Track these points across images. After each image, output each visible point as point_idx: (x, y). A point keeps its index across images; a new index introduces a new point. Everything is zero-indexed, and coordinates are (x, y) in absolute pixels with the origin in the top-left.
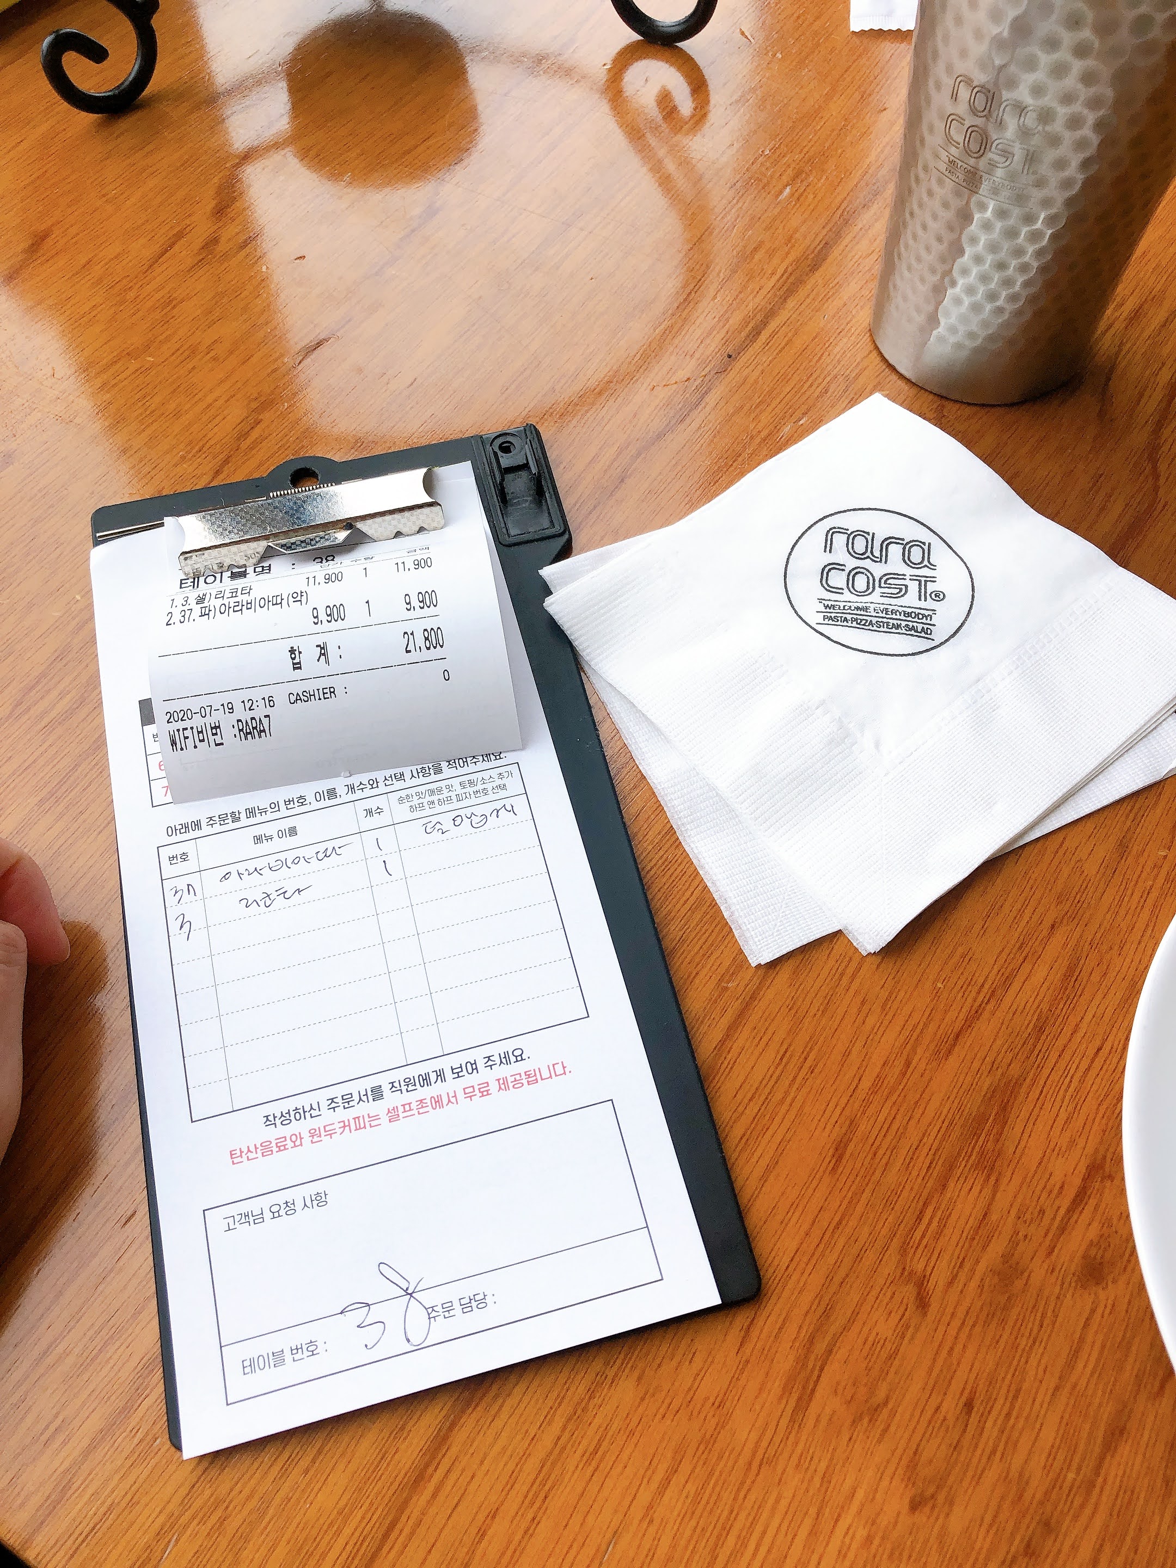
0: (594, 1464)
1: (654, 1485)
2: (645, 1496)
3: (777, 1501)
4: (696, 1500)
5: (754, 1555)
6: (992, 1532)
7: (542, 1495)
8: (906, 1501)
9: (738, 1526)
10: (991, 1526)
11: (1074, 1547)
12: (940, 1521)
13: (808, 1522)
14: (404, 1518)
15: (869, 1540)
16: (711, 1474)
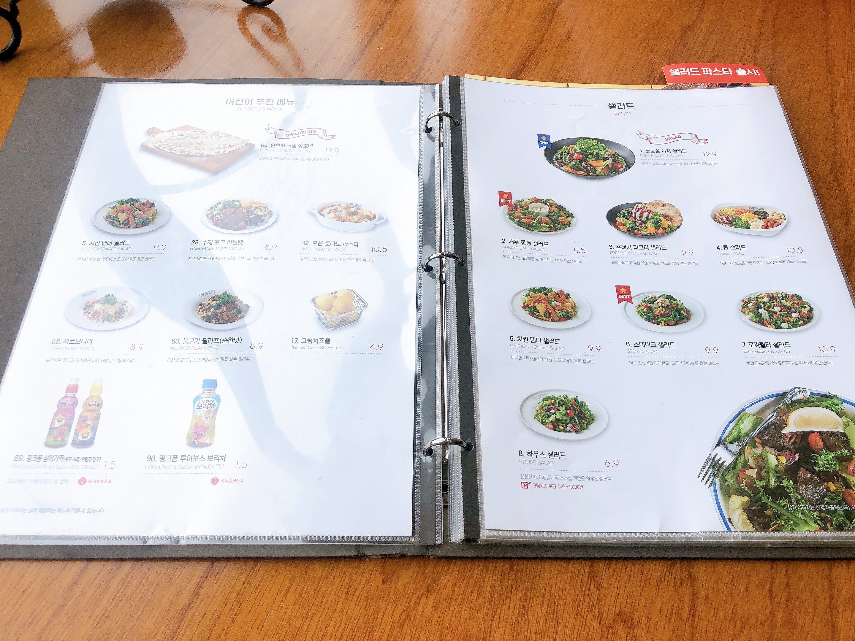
0: (259, 590)
1: (283, 593)
2: (279, 598)
3: (331, 590)
4: (300, 596)
5: (323, 612)
6: (414, 586)
7: (238, 606)
8: (381, 580)
9: (316, 603)
10: (413, 583)
11: (446, 586)
12: (394, 586)
13: (344, 595)
14: (182, 625)
15: (367, 597)
16: (305, 585)
